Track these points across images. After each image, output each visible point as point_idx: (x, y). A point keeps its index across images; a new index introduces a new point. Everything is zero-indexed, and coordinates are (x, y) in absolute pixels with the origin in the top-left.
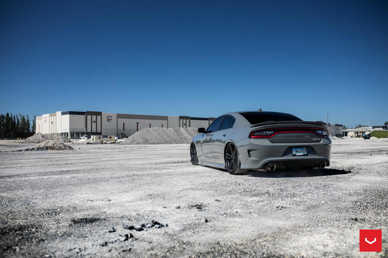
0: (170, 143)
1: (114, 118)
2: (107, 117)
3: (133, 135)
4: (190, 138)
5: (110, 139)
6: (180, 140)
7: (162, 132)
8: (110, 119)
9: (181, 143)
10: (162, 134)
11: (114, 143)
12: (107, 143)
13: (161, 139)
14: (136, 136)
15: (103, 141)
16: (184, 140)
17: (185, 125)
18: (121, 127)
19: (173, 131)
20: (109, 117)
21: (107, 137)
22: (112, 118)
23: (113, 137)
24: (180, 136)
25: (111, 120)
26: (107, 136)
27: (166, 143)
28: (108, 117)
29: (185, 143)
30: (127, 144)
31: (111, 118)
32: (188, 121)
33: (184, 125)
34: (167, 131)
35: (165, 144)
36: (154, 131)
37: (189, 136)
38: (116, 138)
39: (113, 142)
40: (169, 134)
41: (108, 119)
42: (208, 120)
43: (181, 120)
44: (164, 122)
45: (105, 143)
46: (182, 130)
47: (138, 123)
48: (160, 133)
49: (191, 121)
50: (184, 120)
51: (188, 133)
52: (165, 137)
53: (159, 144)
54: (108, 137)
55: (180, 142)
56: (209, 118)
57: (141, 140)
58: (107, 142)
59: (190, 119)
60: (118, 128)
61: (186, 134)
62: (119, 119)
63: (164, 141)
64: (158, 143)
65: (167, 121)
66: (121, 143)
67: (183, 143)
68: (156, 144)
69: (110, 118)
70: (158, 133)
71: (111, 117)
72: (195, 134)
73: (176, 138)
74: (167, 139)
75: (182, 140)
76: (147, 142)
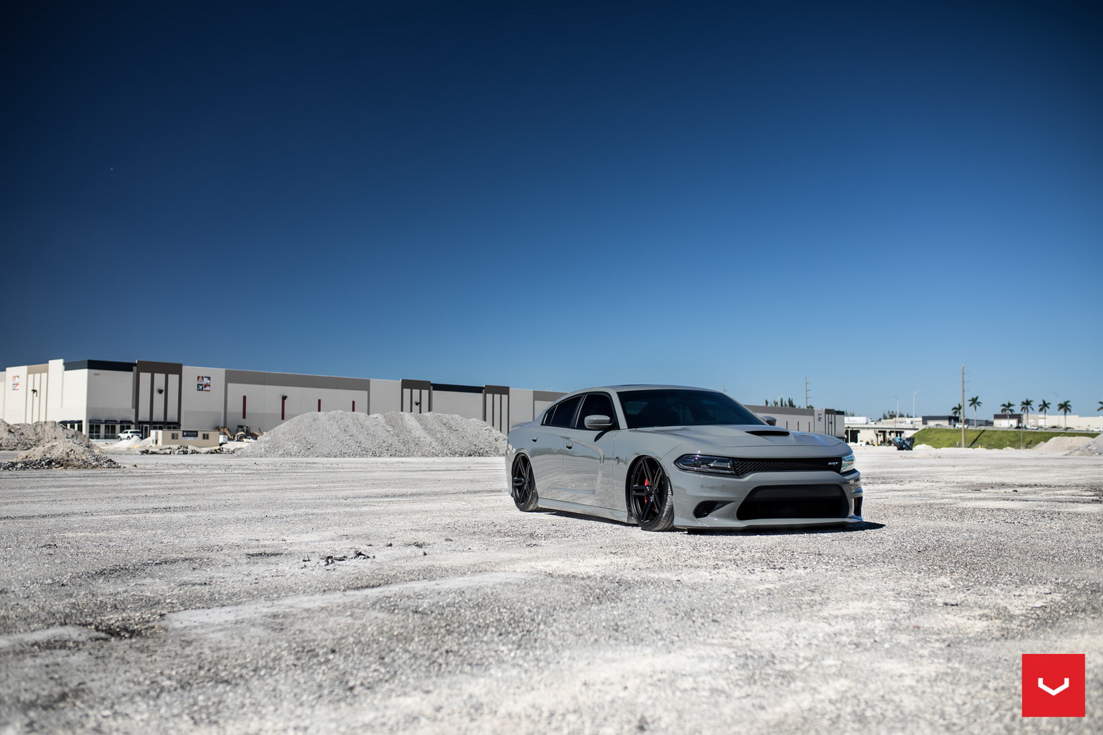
0: (374, 455)
1: (218, 383)
3: (272, 431)
4: (428, 442)
5: (206, 441)
6: (402, 447)
7: (355, 424)
8: (206, 386)
9: (405, 456)
10: (354, 430)
11: (217, 453)
12: (197, 453)
13: (351, 442)
14: (280, 435)
15: (187, 448)
16: (412, 445)
17: (417, 404)
18: (235, 407)
19: (383, 421)
21: (197, 436)
22: (212, 382)
23: (212, 434)
24: (402, 436)
25: (208, 388)
26: (197, 432)
27: (364, 452)
29: (414, 456)
30: (257, 457)
31: (208, 381)
32: (425, 393)
33: (414, 405)
34: (367, 423)
35: (362, 456)
36: (331, 422)
37: (427, 435)
38: (221, 439)
39: (215, 450)
40: (373, 429)
42: (481, 392)
43: (407, 391)
44: (359, 396)
45: (193, 452)
46: (409, 419)
47: (284, 398)
48: (348, 426)
49: (435, 393)
50: (416, 392)
51: (426, 429)
52: (361, 438)
53: (344, 457)
54: (200, 434)
55: (401, 452)
56: (483, 388)
57: (294, 445)
58: (198, 450)
59: (432, 387)
60: (228, 410)
61: (418, 431)
62: (230, 385)
63: (359, 449)
64: (343, 455)
65: (367, 392)
66: (239, 453)
67: (409, 456)
68: (335, 457)
69: (206, 381)
70: (342, 426)
72: (444, 429)
73: (390, 442)
74: (367, 444)
75: (408, 447)
76: (312, 450)
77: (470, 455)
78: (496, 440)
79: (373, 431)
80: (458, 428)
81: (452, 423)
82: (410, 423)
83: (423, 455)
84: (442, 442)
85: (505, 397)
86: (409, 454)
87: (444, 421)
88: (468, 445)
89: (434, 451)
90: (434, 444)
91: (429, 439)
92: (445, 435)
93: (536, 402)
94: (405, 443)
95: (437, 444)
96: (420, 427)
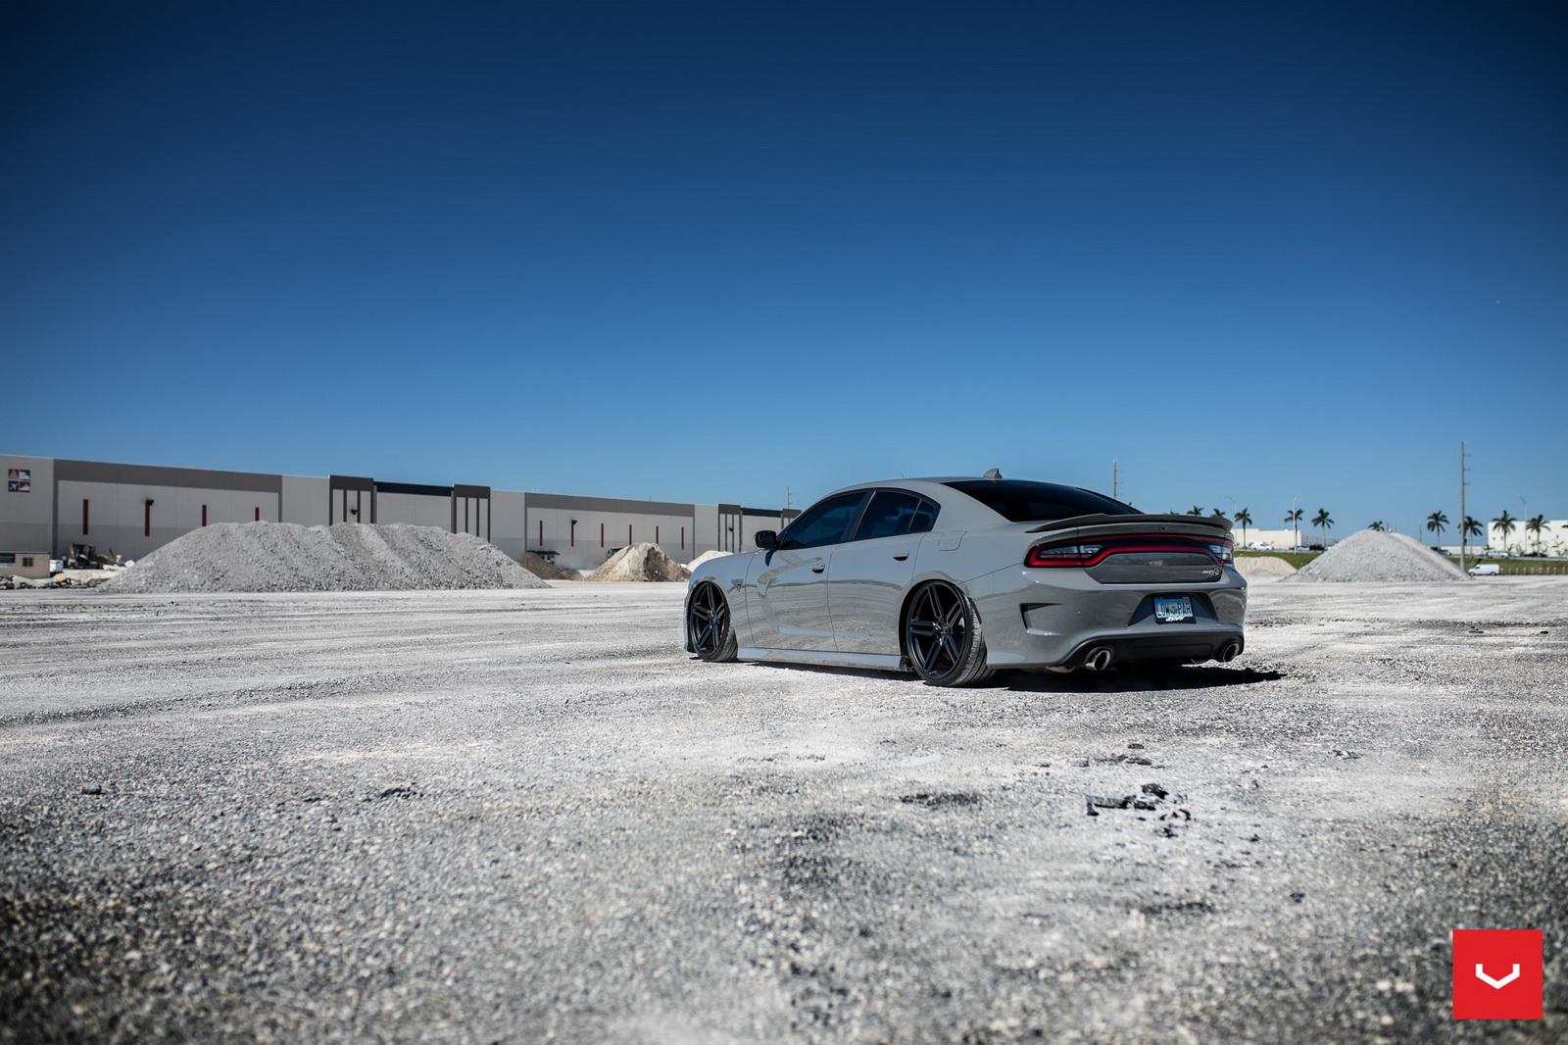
0: (319, 588)
1: (42, 480)
2: (10, 471)
3: (157, 552)
4: (399, 568)
5: (28, 569)
6: (360, 576)
7: (286, 541)
8: (23, 484)
9: (365, 589)
10: (285, 550)
11: (61, 587)
12: (29, 587)
13: (282, 569)
14: (170, 558)
15: (11, 579)
16: (375, 573)
17: (353, 512)
18: (71, 516)
19: (329, 536)
20: (17, 472)
21: (13, 561)
22: (33, 479)
23: (38, 559)
24: (358, 560)
25: (26, 488)
26: (13, 555)
27: (304, 585)
28: (14, 473)
29: (379, 589)
30: (134, 592)
31: (27, 477)
32: (366, 496)
33: (349, 514)
34: (306, 539)
35: (301, 589)
36: (250, 538)
37: (397, 558)
38: (53, 566)
39: (58, 583)
40: (314, 549)
41: (10, 482)
42: (449, 495)
43: (338, 494)
44: (266, 500)
45: (23, 586)
46: (367, 531)
47: (149, 503)
48: (276, 545)
49: (381, 496)
50: (352, 495)
51: (394, 548)
52: (298, 562)
53: (273, 591)
54: (19, 559)
55: (359, 583)
56: (452, 489)
57: (194, 574)
58: (29, 582)
59: (375, 487)
60: (60, 521)
61: (383, 552)
62: (62, 483)
63: (296, 580)
64: (271, 588)
65: (277, 494)
66: (104, 586)
67: (372, 589)
68: (259, 591)
69: (22, 476)
70: (267, 545)
71: (28, 473)
72: (422, 549)
73: (342, 567)
74: (307, 572)
75: (368, 577)
76: (222, 581)
77: (462, 587)
78: (498, 564)
79: (315, 553)
80: (441, 547)
81: (433, 539)
82: (369, 539)
83: (393, 588)
84: (419, 567)
85: (483, 502)
86: (370, 586)
87: (421, 536)
88: (457, 572)
89: (408, 581)
90: (408, 571)
91: (399, 563)
92: (422, 558)
93: (529, 509)
94: (363, 570)
95: (412, 570)
96: (385, 546)
